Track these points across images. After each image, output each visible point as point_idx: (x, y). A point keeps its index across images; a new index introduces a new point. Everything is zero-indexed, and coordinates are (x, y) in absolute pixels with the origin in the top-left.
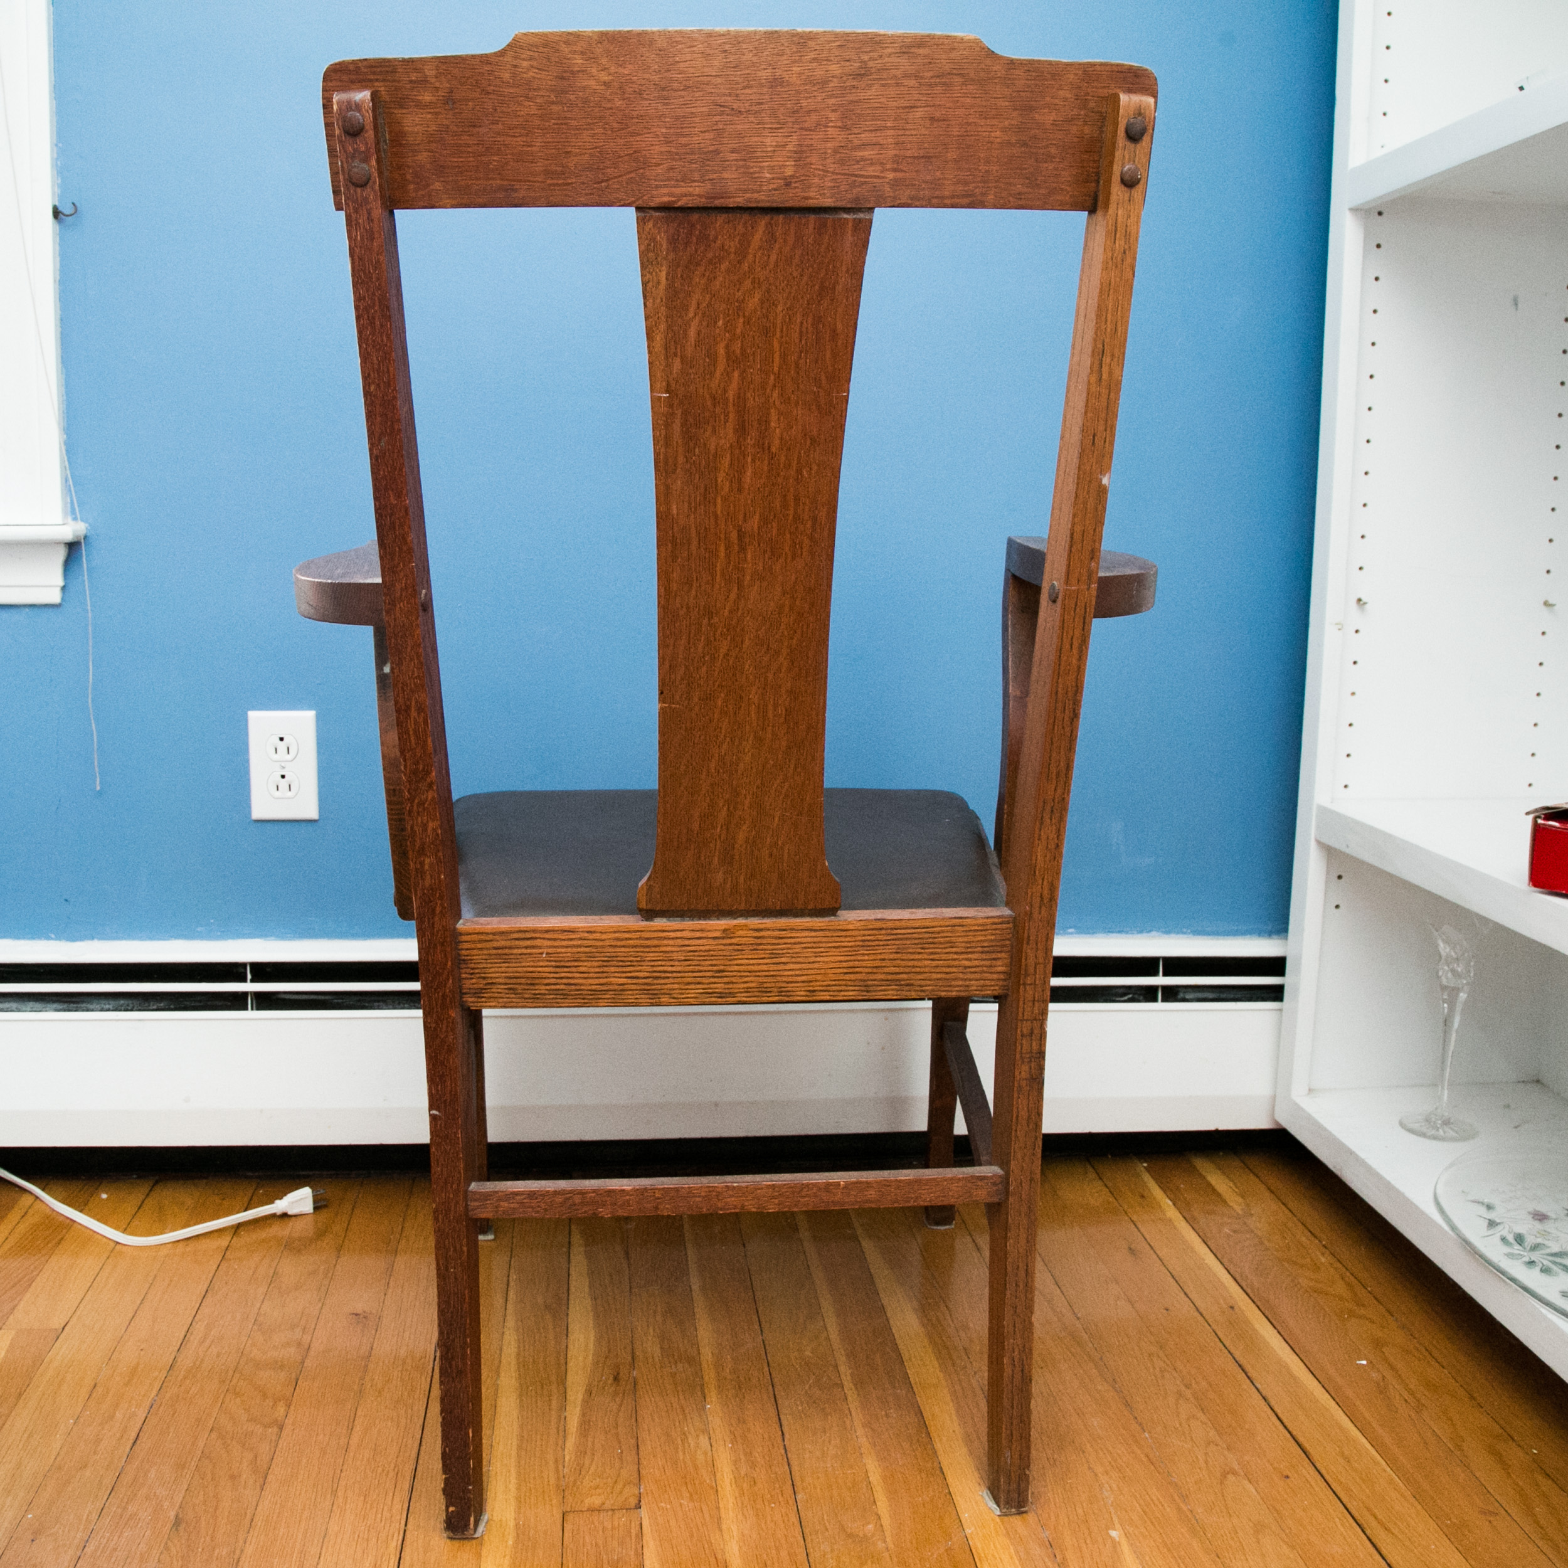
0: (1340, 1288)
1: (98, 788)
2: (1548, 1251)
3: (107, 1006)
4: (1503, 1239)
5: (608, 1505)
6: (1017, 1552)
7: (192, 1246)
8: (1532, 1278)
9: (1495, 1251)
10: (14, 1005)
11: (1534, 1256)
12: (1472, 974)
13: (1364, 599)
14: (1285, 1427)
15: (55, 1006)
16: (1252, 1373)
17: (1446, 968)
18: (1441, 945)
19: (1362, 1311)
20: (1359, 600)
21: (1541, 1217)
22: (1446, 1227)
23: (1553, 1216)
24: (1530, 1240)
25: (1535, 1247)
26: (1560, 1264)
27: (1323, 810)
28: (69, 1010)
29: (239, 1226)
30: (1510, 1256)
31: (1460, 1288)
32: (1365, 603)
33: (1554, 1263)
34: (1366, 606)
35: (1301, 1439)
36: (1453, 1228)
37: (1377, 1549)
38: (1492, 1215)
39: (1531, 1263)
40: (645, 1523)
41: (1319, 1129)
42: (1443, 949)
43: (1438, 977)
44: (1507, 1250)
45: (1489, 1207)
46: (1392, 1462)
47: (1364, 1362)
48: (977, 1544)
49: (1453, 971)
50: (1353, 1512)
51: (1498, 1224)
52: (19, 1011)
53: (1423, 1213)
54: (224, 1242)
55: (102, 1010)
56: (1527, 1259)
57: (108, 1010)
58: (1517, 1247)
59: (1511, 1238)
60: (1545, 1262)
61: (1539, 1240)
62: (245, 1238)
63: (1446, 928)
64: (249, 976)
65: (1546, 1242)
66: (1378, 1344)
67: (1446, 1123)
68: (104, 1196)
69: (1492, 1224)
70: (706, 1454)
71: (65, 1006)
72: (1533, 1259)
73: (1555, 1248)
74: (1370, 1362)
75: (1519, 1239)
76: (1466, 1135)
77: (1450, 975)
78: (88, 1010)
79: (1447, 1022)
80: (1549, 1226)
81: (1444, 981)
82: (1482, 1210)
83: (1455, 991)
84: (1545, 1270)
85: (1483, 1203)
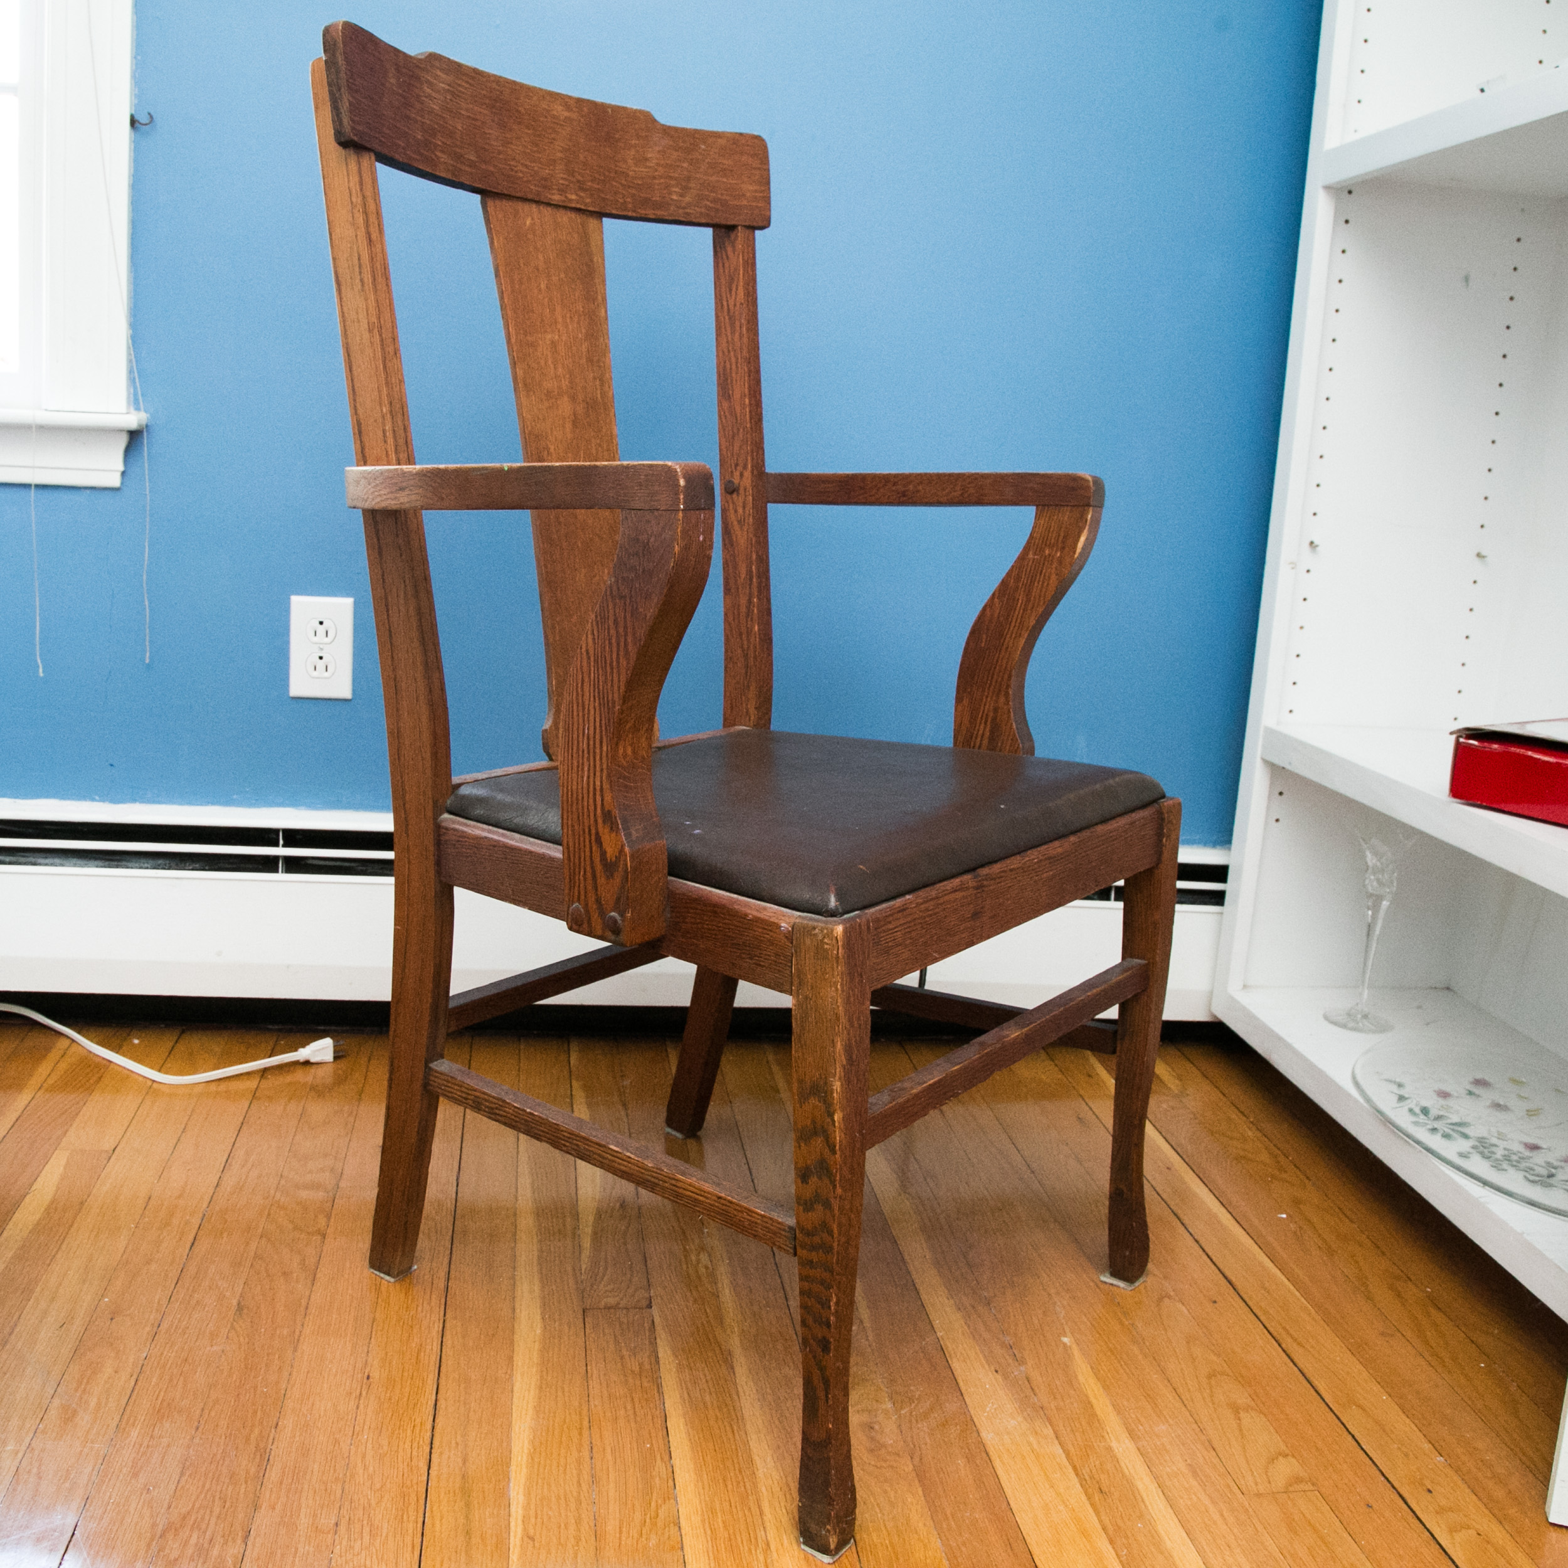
0: (1264, 1157)
1: (147, 661)
2: (1449, 1121)
3: (146, 865)
4: (1411, 1110)
5: (623, 1304)
6: (982, 1352)
7: (223, 1087)
8: (1435, 1142)
9: (1403, 1119)
10: (57, 861)
11: (1436, 1125)
12: (1395, 884)
13: (1316, 543)
14: (1215, 1264)
15: (96, 863)
16: (1186, 1221)
17: (1372, 877)
18: (1369, 855)
19: (1284, 1176)
20: (1312, 543)
21: (1444, 1095)
22: (1361, 1100)
23: (1455, 1094)
24: (1434, 1112)
25: (1438, 1118)
26: (1458, 1131)
27: (1270, 732)
28: (110, 867)
29: (265, 1071)
30: (1416, 1123)
31: (1371, 1153)
32: (1317, 546)
33: (1453, 1130)
34: (1318, 548)
35: (1228, 1273)
36: (1368, 1100)
37: (1292, 1361)
38: (1402, 1092)
39: (1434, 1130)
40: (657, 1320)
41: (1251, 1017)
42: (1370, 859)
43: (1364, 886)
44: (1414, 1119)
45: (1400, 1085)
46: (1306, 1295)
47: (1284, 1216)
48: (949, 1346)
49: (1378, 880)
50: (1271, 1330)
51: (1407, 1099)
52: (62, 865)
53: (1340, 1088)
54: (252, 1084)
55: (141, 868)
56: (1429, 1127)
57: (147, 868)
58: (1422, 1116)
59: (1417, 1110)
60: (1446, 1130)
61: (1441, 1113)
62: (272, 1081)
63: (1374, 841)
64: (281, 842)
65: (1446, 1114)
66: (1297, 1202)
67: (1365, 1016)
68: (136, 1041)
69: (1401, 1098)
70: (707, 1268)
71: (107, 863)
72: (1436, 1126)
73: (1455, 1119)
74: (1289, 1216)
75: (1425, 1111)
76: (1382, 1028)
77: (1375, 883)
78: (128, 868)
79: (1370, 928)
80: (1450, 1102)
81: (1370, 889)
82: (1394, 1088)
83: (1379, 898)
84: (1446, 1136)
85: (1395, 1082)
